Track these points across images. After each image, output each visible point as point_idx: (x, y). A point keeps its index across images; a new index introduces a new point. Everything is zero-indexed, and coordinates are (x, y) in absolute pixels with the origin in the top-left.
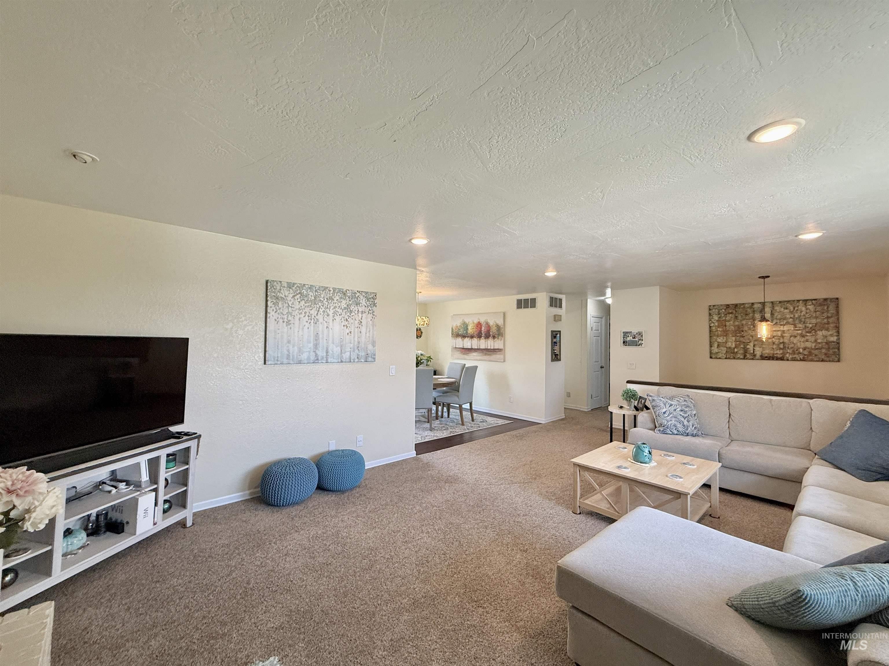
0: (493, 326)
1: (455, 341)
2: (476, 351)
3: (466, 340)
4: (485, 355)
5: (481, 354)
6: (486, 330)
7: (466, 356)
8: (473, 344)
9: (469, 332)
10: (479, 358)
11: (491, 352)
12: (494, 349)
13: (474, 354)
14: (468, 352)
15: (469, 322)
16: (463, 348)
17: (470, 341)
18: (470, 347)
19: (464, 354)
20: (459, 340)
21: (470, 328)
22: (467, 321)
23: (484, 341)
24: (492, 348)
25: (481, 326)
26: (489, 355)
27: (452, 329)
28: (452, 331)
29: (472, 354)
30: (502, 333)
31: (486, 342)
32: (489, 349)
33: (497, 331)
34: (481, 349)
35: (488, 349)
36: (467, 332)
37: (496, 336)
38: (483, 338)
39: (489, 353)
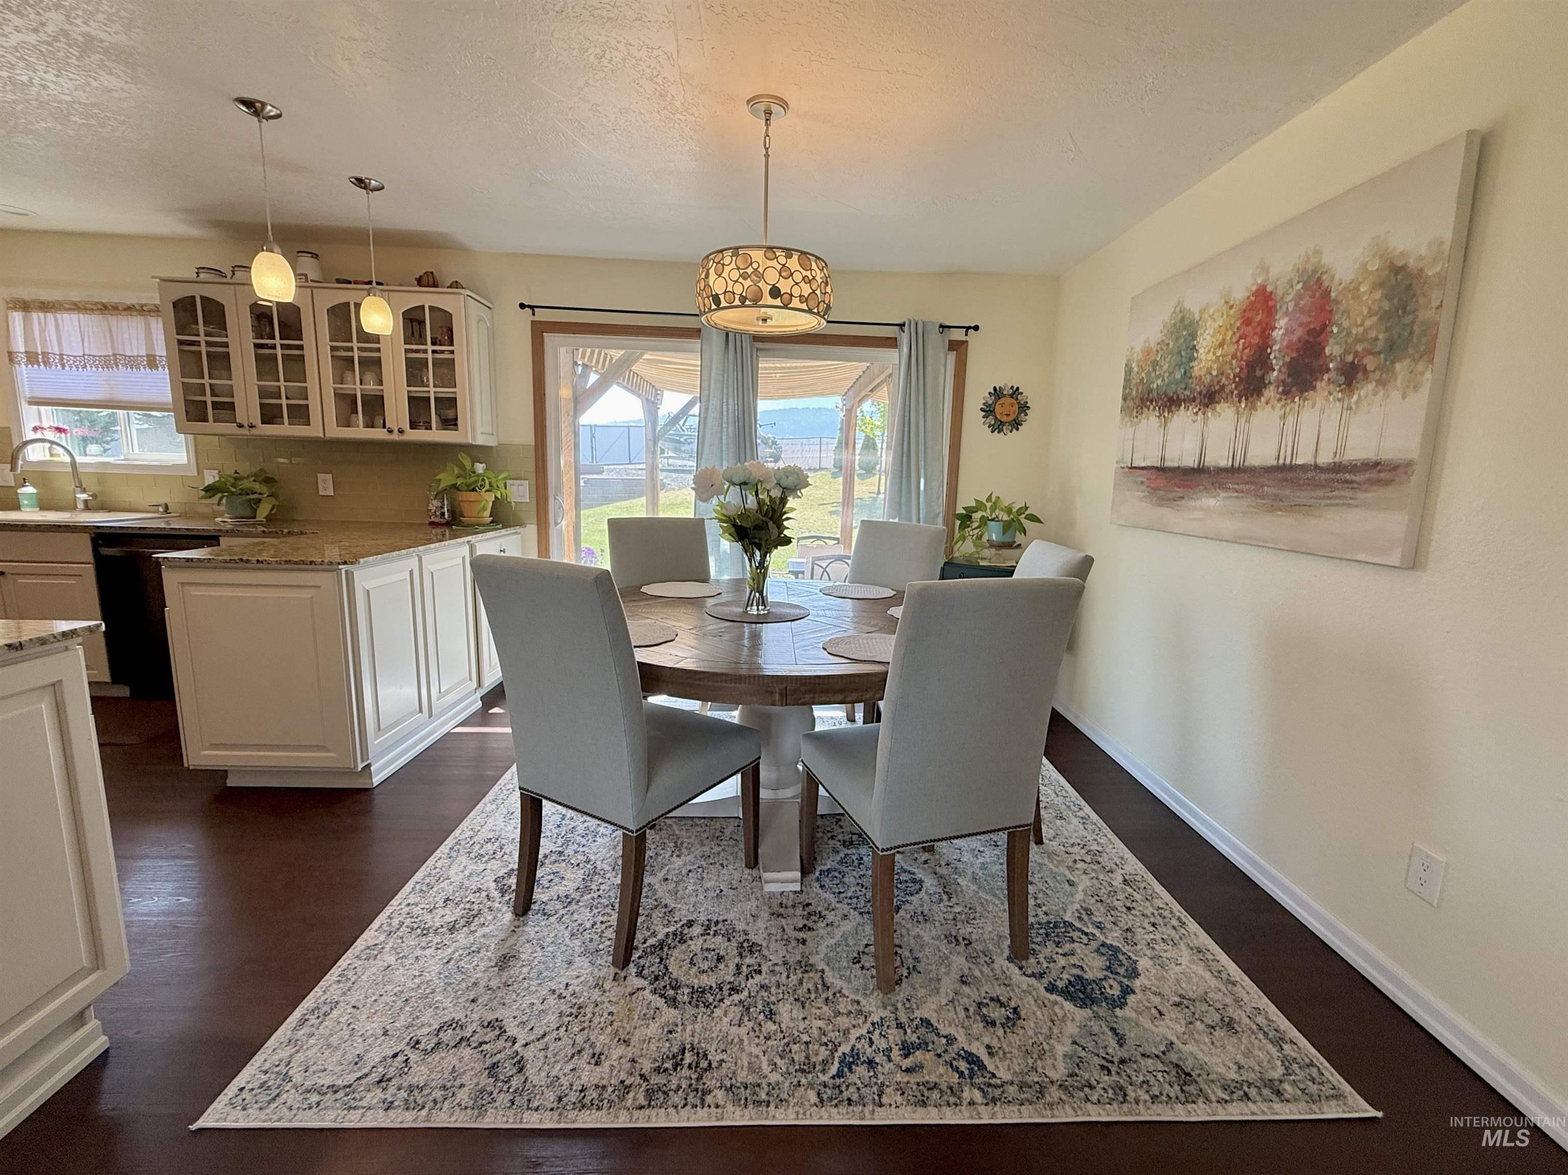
0: (1353, 289)
1: (1130, 431)
2: (1222, 487)
3: (1183, 417)
4: (1272, 509)
5: (1246, 503)
6: (1300, 332)
7: (1167, 514)
8: (1209, 443)
9: (1196, 372)
10: (1229, 526)
11: (1319, 485)
12: (1336, 468)
13: (1211, 502)
14: (1180, 492)
15: (1202, 312)
16: (1162, 470)
17: (1199, 425)
18: (1190, 461)
19: (1163, 501)
20: (1151, 421)
21: (1205, 342)
22: (1193, 306)
23: (1279, 412)
24: (1324, 459)
25: (1270, 312)
26: (1295, 508)
27: (1129, 370)
28: (1127, 381)
29: (1197, 503)
30: (1431, 328)
31: (1290, 420)
32: (1303, 468)
33: (1385, 316)
34: (1252, 470)
35: (1292, 468)
36: (1187, 375)
37: (1370, 362)
38: (1270, 392)
39: (1303, 496)
